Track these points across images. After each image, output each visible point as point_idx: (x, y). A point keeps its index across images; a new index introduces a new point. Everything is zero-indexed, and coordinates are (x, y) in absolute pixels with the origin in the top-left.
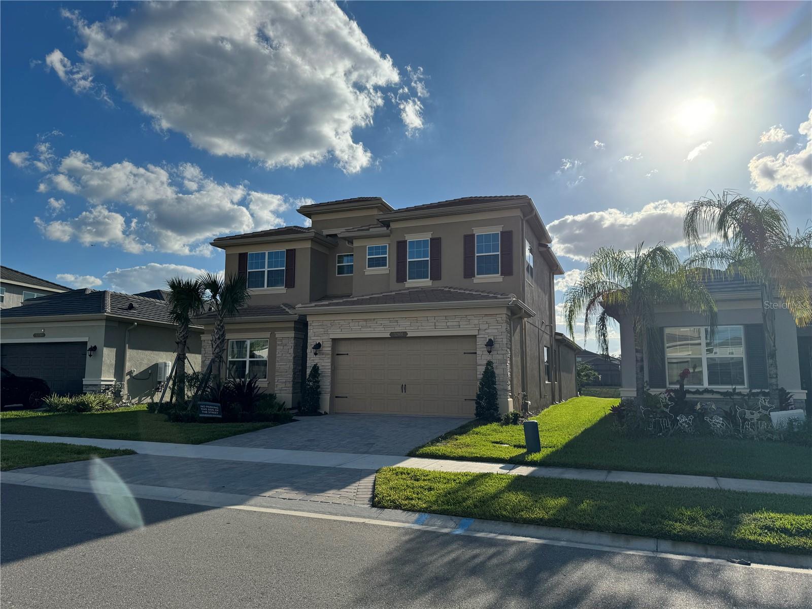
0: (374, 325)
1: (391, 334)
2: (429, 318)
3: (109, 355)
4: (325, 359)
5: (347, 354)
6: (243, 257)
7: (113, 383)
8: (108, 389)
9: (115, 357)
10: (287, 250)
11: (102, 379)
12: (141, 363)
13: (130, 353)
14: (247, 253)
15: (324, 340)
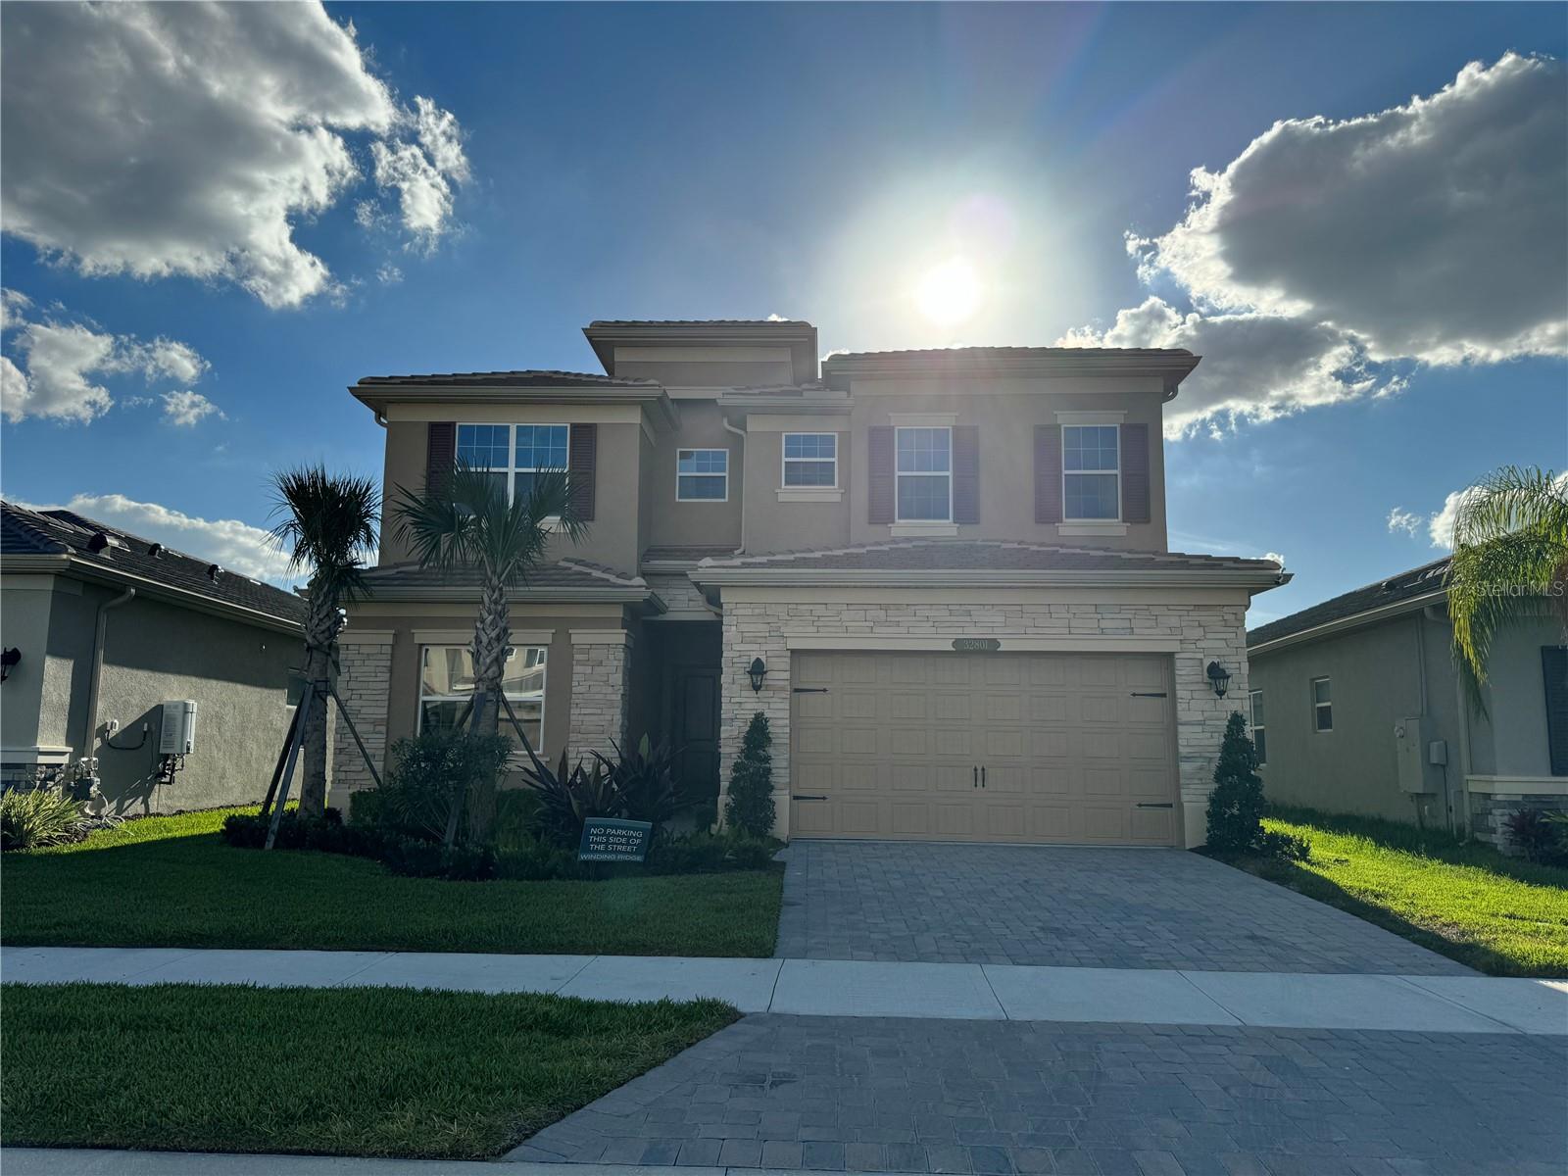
0: (910, 619)
1: (956, 642)
2: (1052, 609)
3: (56, 677)
4: (774, 700)
5: (825, 690)
6: (441, 434)
7: (65, 760)
8: (52, 778)
9: (70, 685)
10: (574, 426)
11: (42, 746)
12: (127, 704)
13: (108, 675)
14: (454, 423)
15: (769, 654)
